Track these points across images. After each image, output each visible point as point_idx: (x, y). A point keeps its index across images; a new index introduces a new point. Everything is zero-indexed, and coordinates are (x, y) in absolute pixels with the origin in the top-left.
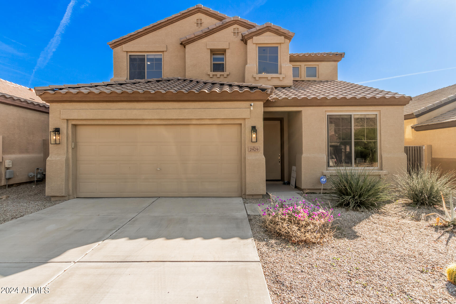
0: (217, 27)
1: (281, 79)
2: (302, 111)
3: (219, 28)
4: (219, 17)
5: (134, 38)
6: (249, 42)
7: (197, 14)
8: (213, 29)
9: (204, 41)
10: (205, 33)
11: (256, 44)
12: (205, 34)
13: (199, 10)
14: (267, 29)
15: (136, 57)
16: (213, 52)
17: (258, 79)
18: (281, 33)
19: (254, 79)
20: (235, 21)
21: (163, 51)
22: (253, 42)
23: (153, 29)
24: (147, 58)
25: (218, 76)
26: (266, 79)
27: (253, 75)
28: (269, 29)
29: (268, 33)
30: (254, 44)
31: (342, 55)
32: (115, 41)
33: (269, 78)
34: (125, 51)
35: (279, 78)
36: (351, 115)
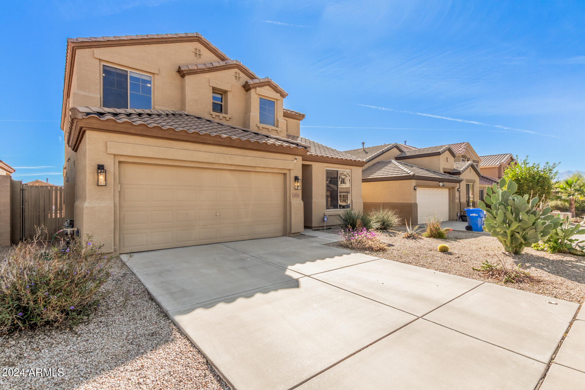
0: (221, 66)
1: (279, 132)
2: (312, 165)
3: (222, 67)
4: (220, 55)
5: (113, 45)
6: (253, 91)
7: (194, 43)
8: (217, 67)
9: (207, 76)
10: (208, 68)
11: (259, 95)
12: (208, 70)
13: (198, 40)
14: (267, 83)
15: (113, 70)
16: (215, 90)
17: (261, 129)
18: (278, 90)
19: (257, 128)
20: (237, 65)
21: (154, 74)
22: (256, 92)
23: (141, 42)
24: (130, 76)
25: (221, 117)
26: (267, 130)
27: (257, 124)
28: (269, 84)
29: (267, 87)
30: (257, 94)
31: (303, 116)
32: (82, 41)
33: (270, 130)
34: (97, 57)
35: (277, 131)
36: (337, 171)
